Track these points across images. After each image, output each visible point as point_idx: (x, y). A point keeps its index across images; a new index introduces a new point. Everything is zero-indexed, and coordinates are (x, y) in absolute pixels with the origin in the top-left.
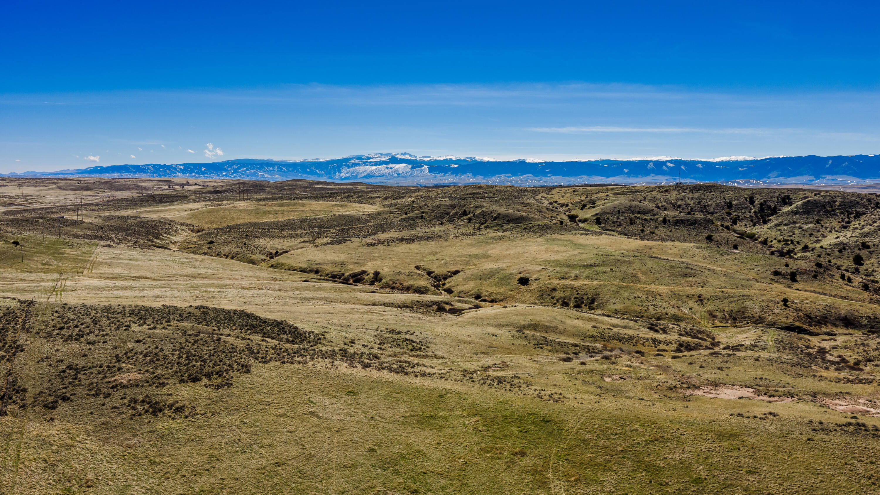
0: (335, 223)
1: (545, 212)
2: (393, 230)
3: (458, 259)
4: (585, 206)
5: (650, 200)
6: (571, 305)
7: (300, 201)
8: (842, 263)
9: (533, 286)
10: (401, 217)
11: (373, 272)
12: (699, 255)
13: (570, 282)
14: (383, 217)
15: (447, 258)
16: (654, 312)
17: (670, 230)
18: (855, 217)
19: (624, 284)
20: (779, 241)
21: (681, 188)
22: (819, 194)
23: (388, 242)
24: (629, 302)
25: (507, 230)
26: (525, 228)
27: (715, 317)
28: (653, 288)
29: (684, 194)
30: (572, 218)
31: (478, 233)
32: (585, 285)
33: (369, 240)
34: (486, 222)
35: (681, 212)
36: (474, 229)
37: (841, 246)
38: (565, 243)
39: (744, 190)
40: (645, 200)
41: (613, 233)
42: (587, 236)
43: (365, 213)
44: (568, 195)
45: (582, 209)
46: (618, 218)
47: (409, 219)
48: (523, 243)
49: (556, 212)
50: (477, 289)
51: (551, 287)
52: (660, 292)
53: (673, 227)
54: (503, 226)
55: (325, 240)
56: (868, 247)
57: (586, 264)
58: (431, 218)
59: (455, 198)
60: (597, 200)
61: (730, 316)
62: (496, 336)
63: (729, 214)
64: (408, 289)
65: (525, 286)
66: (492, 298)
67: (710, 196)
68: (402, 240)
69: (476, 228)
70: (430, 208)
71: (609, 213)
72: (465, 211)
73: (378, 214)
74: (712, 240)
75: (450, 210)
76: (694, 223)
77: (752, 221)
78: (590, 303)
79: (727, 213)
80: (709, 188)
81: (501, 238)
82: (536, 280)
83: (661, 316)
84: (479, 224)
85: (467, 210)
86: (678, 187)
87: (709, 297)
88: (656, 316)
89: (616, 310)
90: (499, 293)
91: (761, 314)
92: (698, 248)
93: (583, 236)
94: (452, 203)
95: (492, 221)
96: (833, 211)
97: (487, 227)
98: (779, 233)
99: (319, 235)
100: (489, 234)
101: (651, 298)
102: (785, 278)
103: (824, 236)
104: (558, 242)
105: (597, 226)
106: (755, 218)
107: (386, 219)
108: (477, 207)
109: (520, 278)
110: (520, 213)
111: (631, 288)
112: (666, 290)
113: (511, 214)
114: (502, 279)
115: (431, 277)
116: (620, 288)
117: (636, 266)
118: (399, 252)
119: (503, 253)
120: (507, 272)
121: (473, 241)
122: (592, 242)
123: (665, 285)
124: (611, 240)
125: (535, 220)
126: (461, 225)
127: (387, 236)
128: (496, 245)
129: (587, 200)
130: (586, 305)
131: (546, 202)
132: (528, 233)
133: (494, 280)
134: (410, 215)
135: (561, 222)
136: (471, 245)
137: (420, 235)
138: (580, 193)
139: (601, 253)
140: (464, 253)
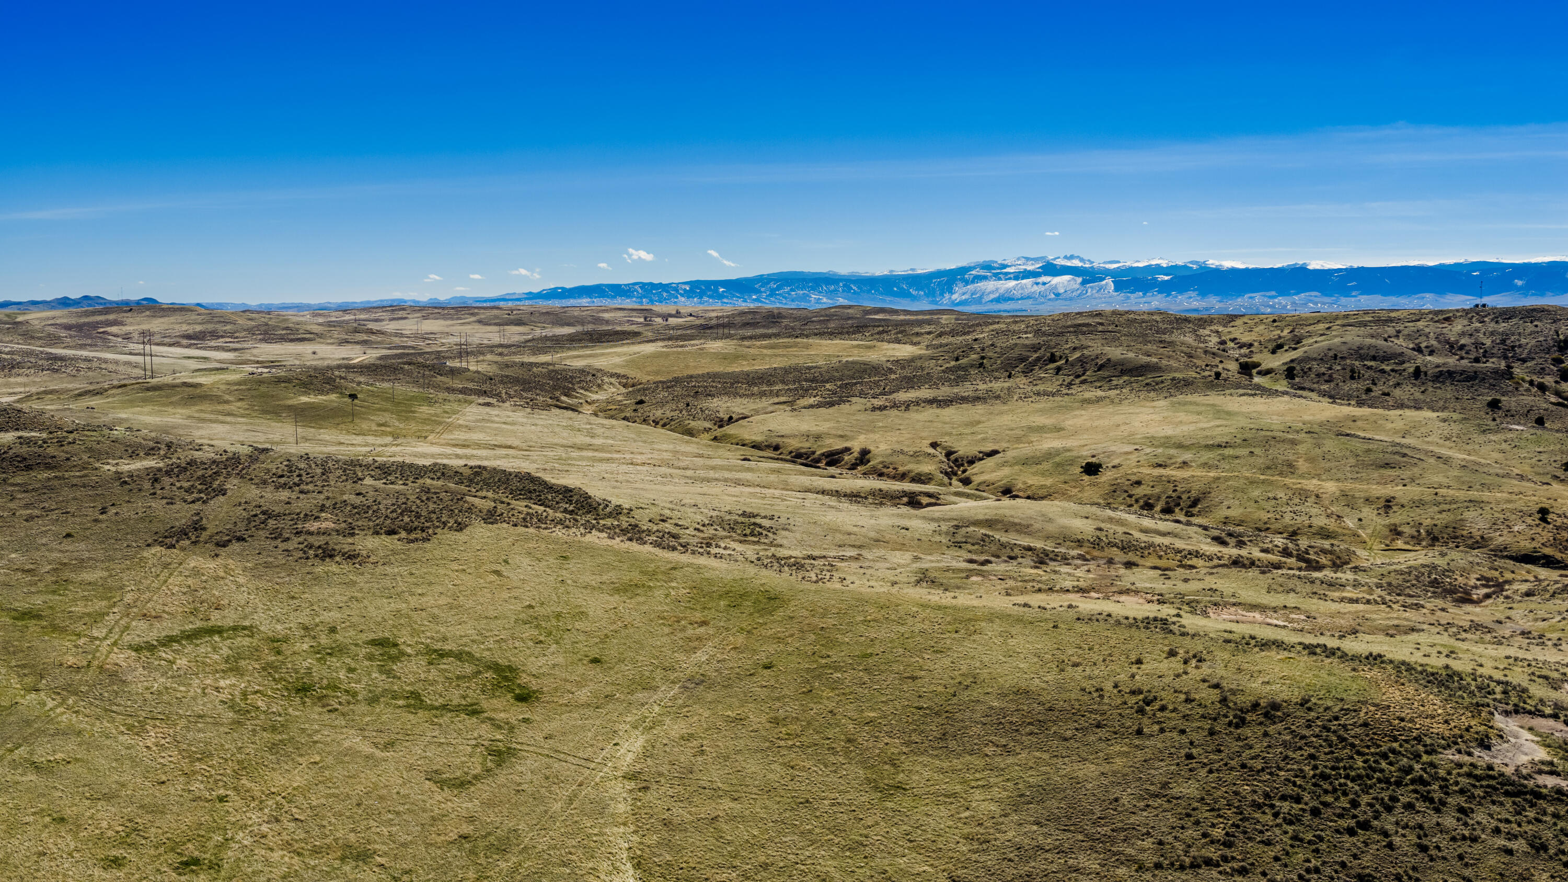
0: (836, 374)
1: (1198, 358)
2: (927, 386)
3: (1008, 432)
4: (1280, 346)
5: (1409, 337)
6: (1158, 508)
7: (805, 340)
9: (1106, 477)
10: (948, 365)
11: (858, 450)
12: (1440, 432)
13: (1171, 472)
14: (919, 364)
15: (990, 432)
16: (1291, 523)
17: (1423, 389)
19: (1262, 477)
21: (1477, 314)
23: (907, 405)
24: (1256, 505)
25: (1116, 387)
26: (1147, 384)
27: (1399, 534)
29: (1480, 325)
30: (1246, 368)
31: (1065, 391)
32: (1193, 476)
33: (877, 402)
34: (1083, 374)
35: (1462, 358)
36: (1061, 385)
38: (1203, 409)
40: (1397, 337)
41: (1310, 394)
42: (1251, 398)
43: (891, 359)
44: (1262, 327)
45: (1274, 352)
46: (1330, 369)
47: (960, 368)
48: (1132, 409)
49: (1220, 356)
50: (1009, 480)
51: (1134, 478)
52: (1321, 491)
53: (1430, 384)
54: (1111, 380)
55: (812, 401)
57: (1211, 442)
58: (995, 366)
59: (1044, 334)
60: (1306, 337)
61: (1429, 533)
63: (1558, 362)
64: (903, 477)
65: (1093, 477)
66: (1029, 493)
67: (1530, 327)
68: (931, 402)
69: (1065, 383)
70: (998, 350)
71: (1315, 359)
72: (1053, 355)
73: (913, 360)
74: (1499, 408)
75: (1029, 354)
76: (1470, 378)
78: (1190, 506)
80: (1531, 314)
81: (1099, 400)
82: (1114, 467)
83: (1299, 529)
84: (1072, 377)
85: (1057, 354)
86: (1479, 312)
87: (1403, 501)
88: (1291, 529)
89: (1226, 518)
90: (1042, 487)
91: (1486, 532)
92: (1445, 421)
93: (1243, 398)
94: (1036, 341)
95: (1095, 371)
97: (1083, 382)
99: (806, 392)
100: (1082, 393)
101: (1297, 501)
104: (1191, 408)
105: (1285, 382)
107: (922, 368)
108: (1075, 349)
109: (1088, 464)
110: (1149, 359)
111: (1271, 483)
112: (1334, 489)
113: (1129, 361)
114: (1058, 465)
115: (949, 460)
116: (1251, 483)
117: (1301, 449)
118: (918, 421)
119: (1089, 424)
120: (1074, 454)
121: (1049, 405)
122: (1252, 408)
123: (1338, 480)
124: (1291, 406)
125: (1170, 369)
126: (1041, 379)
127: (912, 395)
128: (1083, 412)
129: (1290, 336)
130: (1182, 509)
131: (1214, 340)
132: (1149, 392)
133: (1046, 466)
134: (963, 361)
135: (1218, 375)
136: (1042, 411)
137: (966, 394)
138: (1284, 323)
139: (1252, 426)
140: (1024, 423)
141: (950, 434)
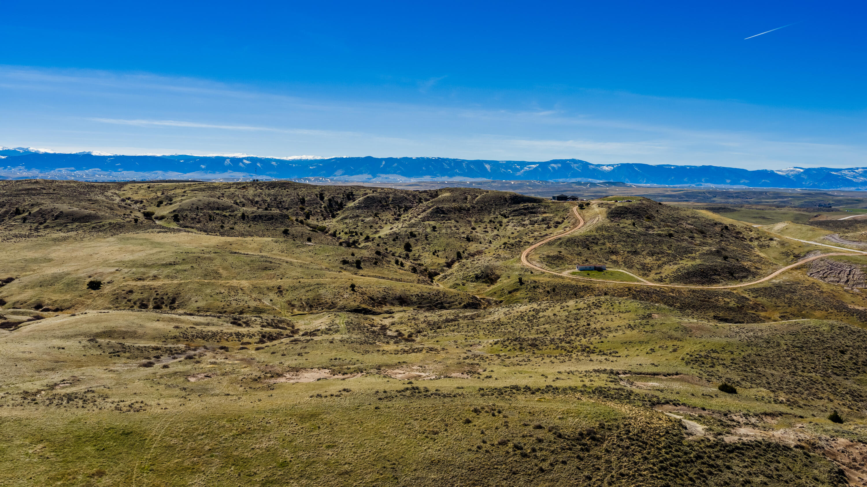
1: (117, 210)
3: (11, 264)
4: (161, 203)
6: (151, 306)
8: (396, 250)
9: (107, 289)
13: (148, 283)
17: (249, 225)
18: (404, 211)
19: (206, 281)
20: (346, 233)
22: (376, 191)
24: (212, 298)
25: (72, 230)
26: (93, 227)
28: (234, 283)
30: (148, 215)
31: (36, 234)
32: (165, 284)
34: (45, 222)
35: (258, 208)
36: (30, 230)
37: (395, 236)
38: (141, 241)
39: (315, 187)
40: (223, 197)
41: (192, 230)
42: (165, 234)
44: (143, 191)
45: (158, 206)
46: (197, 215)
48: (93, 244)
49: (129, 209)
50: (36, 298)
51: (127, 289)
52: (242, 286)
53: (251, 222)
54: (67, 226)
56: (415, 236)
57: (164, 262)
59: (4, 195)
60: (174, 197)
61: (307, 304)
62: (63, 348)
63: (302, 209)
65: (97, 291)
66: (57, 306)
67: (285, 192)
69: (33, 228)
71: (187, 210)
72: (17, 209)
74: (289, 234)
76: (271, 218)
77: (322, 215)
78: (171, 303)
79: (300, 208)
80: (284, 185)
81: (65, 239)
82: (109, 283)
83: (243, 309)
84: (36, 224)
85: (20, 208)
88: (239, 310)
90: (65, 301)
91: (333, 299)
93: (160, 234)
95: (53, 220)
96: (388, 205)
97: (46, 227)
98: (345, 226)
100: (49, 235)
101: (233, 293)
102: (352, 266)
103: (381, 227)
104: (133, 241)
105: (175, 223)
106: (325, 213)
108: (32, 205)
109: (89, 282)
110: (87, 211)
111: (213, 284)
112: (247, 284)
113: (75, 213)
114: (68, 284)
116: (202, 285)
117: (217, 263)
119: (69, 255)
120: (74, 276)
121: (30, 244)
122: (171, 240)
123: (247, 279)
124: (189, 237)
125: (106, 218)
126: (12, 226)
128: (59, 247)
129: (163, 196)
130: (166, 306)
131: (118, 198)
132: (97, 232)
133: (58, 286)
135: (135, 220)
136: (27, 248)
138: (155, 189)
139: (180, 251)
140: (18, 257)
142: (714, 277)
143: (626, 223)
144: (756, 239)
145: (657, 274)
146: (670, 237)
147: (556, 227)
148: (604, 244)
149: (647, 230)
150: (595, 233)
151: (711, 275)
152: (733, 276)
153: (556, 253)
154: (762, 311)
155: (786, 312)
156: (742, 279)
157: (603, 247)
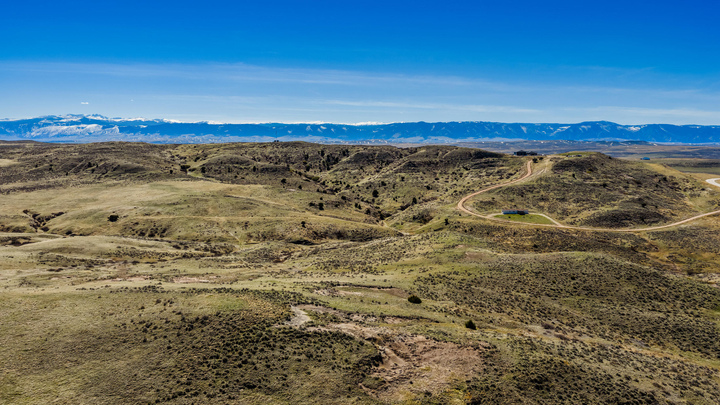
1: (162, 164)
2: (19, 181)
3: (67, 203)
4: (198, 158)
5: (250, 154)
6: (147, 235)
8: (365, 196)
9: (121, 222)
10: (31, 170)
12: (264, 193)
13: (152, 217)
14: (14, 169)
15: (58, 203)
16: (207, 236)
17: (257, 176)
18: (386, 164)
19: (194, 217)
20: (333, 182)
22: (366, 149)
23: (8, 192)
24: (192, 230)
25: (123, 178)
26: (138, 177)
27: (251, 237)
28: (215, 219)
29: (277, 149)
30: (184, 168)
31: (97, 181)
32: (163, 219)
34: (106, 173)
35: (271, 163)
36: (95, 178)
37: (369, 185)
38: (165, 187)
39: (319, 145)
40: (246, 154)
41: (212, 179)
42: (187, 182)
44: (190, 149)
45: (195, 161)
46: (220, 168)
47: (38, 171)
48: (132, 189)
49: (172, 163)
50: (70, 227)
51: (135, 221)
52: (219, 221)
53: (260, 173)
54: (120, 175)
56: (385, 185)
57: (170, 203)
58: (58, 169)
59: (84, 153)
60: (209, 154)
61: (262, 235)
63: (305, 163)
64: (8, 230)
65: (114, 222)
66: (81, 233)
67: (295, 150)
68: (22, 189)
69: (97, 177)
70: (59, 161)
71: (213, 164)
72: (90, 163)
73: (10, 167)
74: (286, 183)
75: (77, 163)
76: (274, 171)
77: (320, 168)
78: (162, 233)
79: (303, 163)
80: (295, 145)
81: (115, 185)
82: (124, 217)
83: (211, 238)
84: (100, 174)
85: (92, 163)
86: (276, 144)
87: (252, 223)
88: (207, 239)
89: (179, 236)
90: (88, 229)
91: (283, 233)
92: (266, 188)
93: (183, 182)
94: (80, 157)
95: (112, 171)
96: (373, 160)
97: (106, 176)
98: (335, 176)
100: (106, 182)
101: (209, 226)
102: (316, 208)
103: (362, 178)
104: (160, 187)
105: (201, 174)
106: (322, 166)
107: (16, 172)
108: (101, 160)
109: (111, 216)
110: (138, 165)
111: (198, 219)
112: (224, 220)
113: (129, 166)
114: (96, 218)
115: (35, 219)
116: (189, 220)
117: (210, 203)
118: (15, 199)
119: (110, 197)
120: (104, 211)
121: (89, 188)
122: (187, 186)
123: (226, 216)
124: (204, 185)
125: (149, 169)
126: (84, 175)
127: (11, 186)
128: (107, 191)
129: (202, 154)
130: (158, 234)
131: (169, 155)
132: (139, 180)
133: (89, 218)
134: (39, 168)
135: (171, 172)
136: (85, 191)
137: (43, 184)
138: (199, 148)
139: (188, 194)
140: (76, 198)
141: (35, 205)
142: (624, 221)
143: (567, 176)
144: (690, 189)
145: (572, 218)
146: (604, 187)
147: (508, 178)
148: (538, 192)
149: (584, 181)
150: (534, 183)
151: (622, 220)
152: (643, 221)
153: (490, 199)
154: (654, 251)
155: (675, 253)
156: (651, 224)
157: (536, 195)
